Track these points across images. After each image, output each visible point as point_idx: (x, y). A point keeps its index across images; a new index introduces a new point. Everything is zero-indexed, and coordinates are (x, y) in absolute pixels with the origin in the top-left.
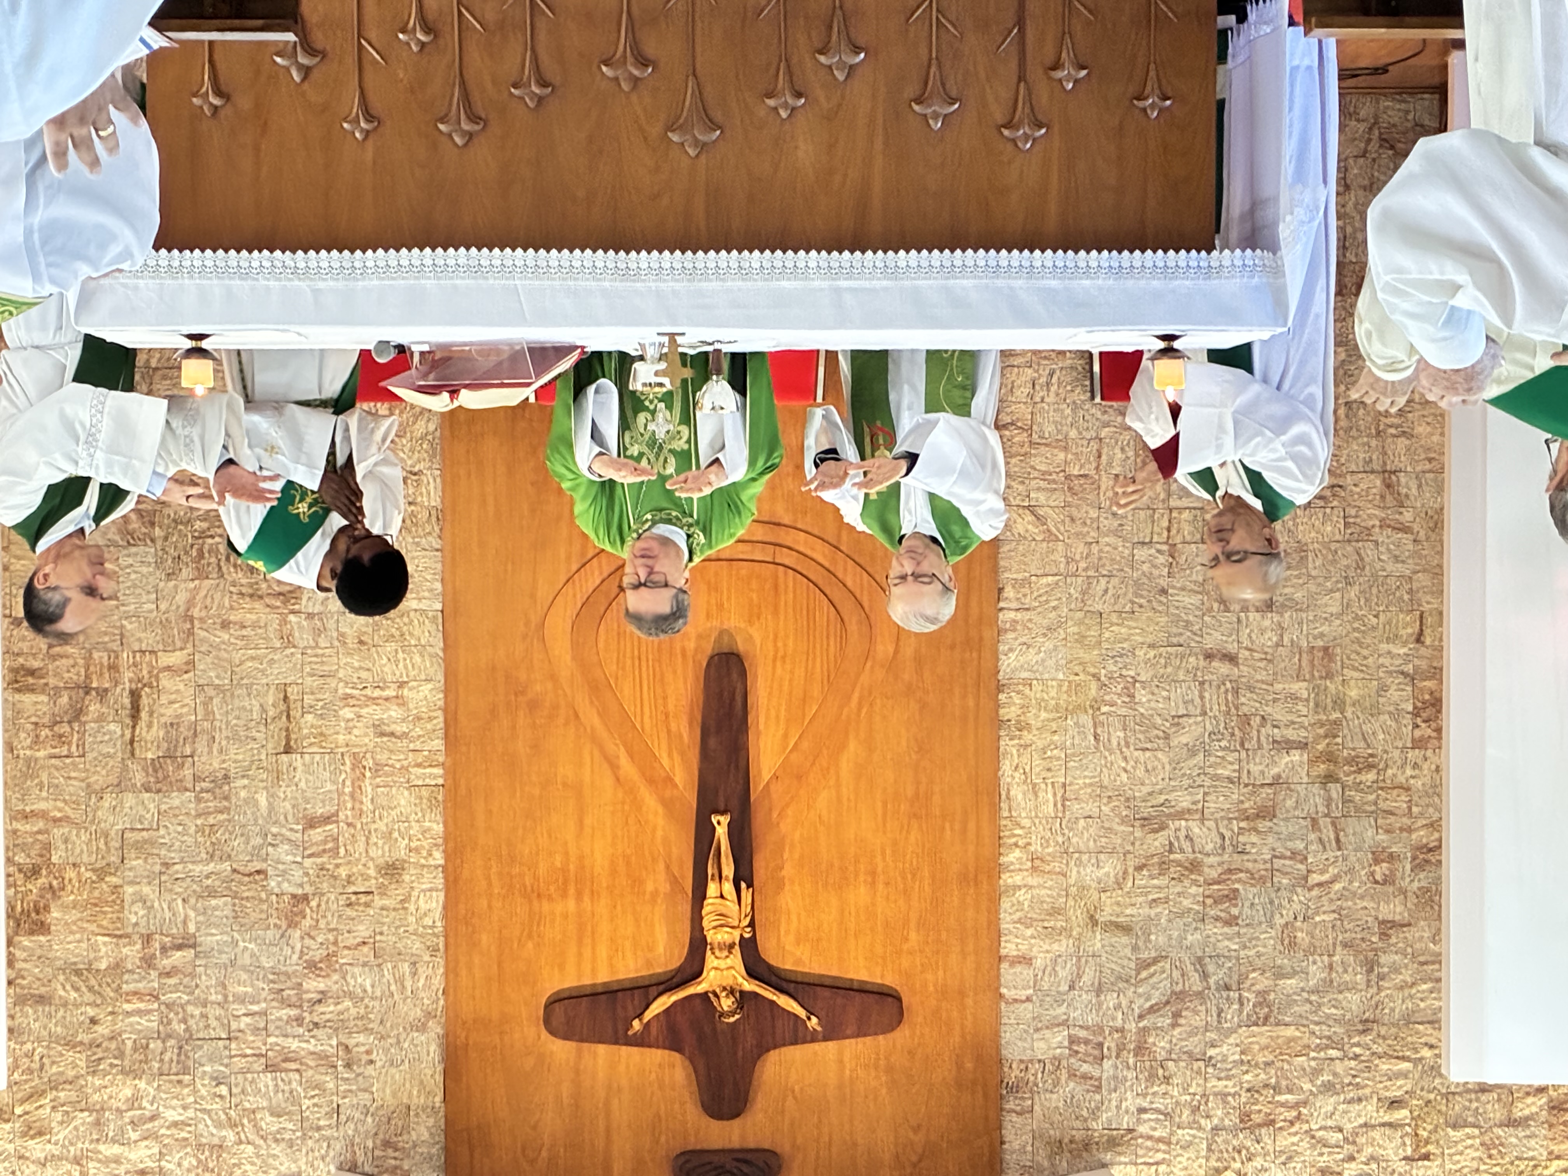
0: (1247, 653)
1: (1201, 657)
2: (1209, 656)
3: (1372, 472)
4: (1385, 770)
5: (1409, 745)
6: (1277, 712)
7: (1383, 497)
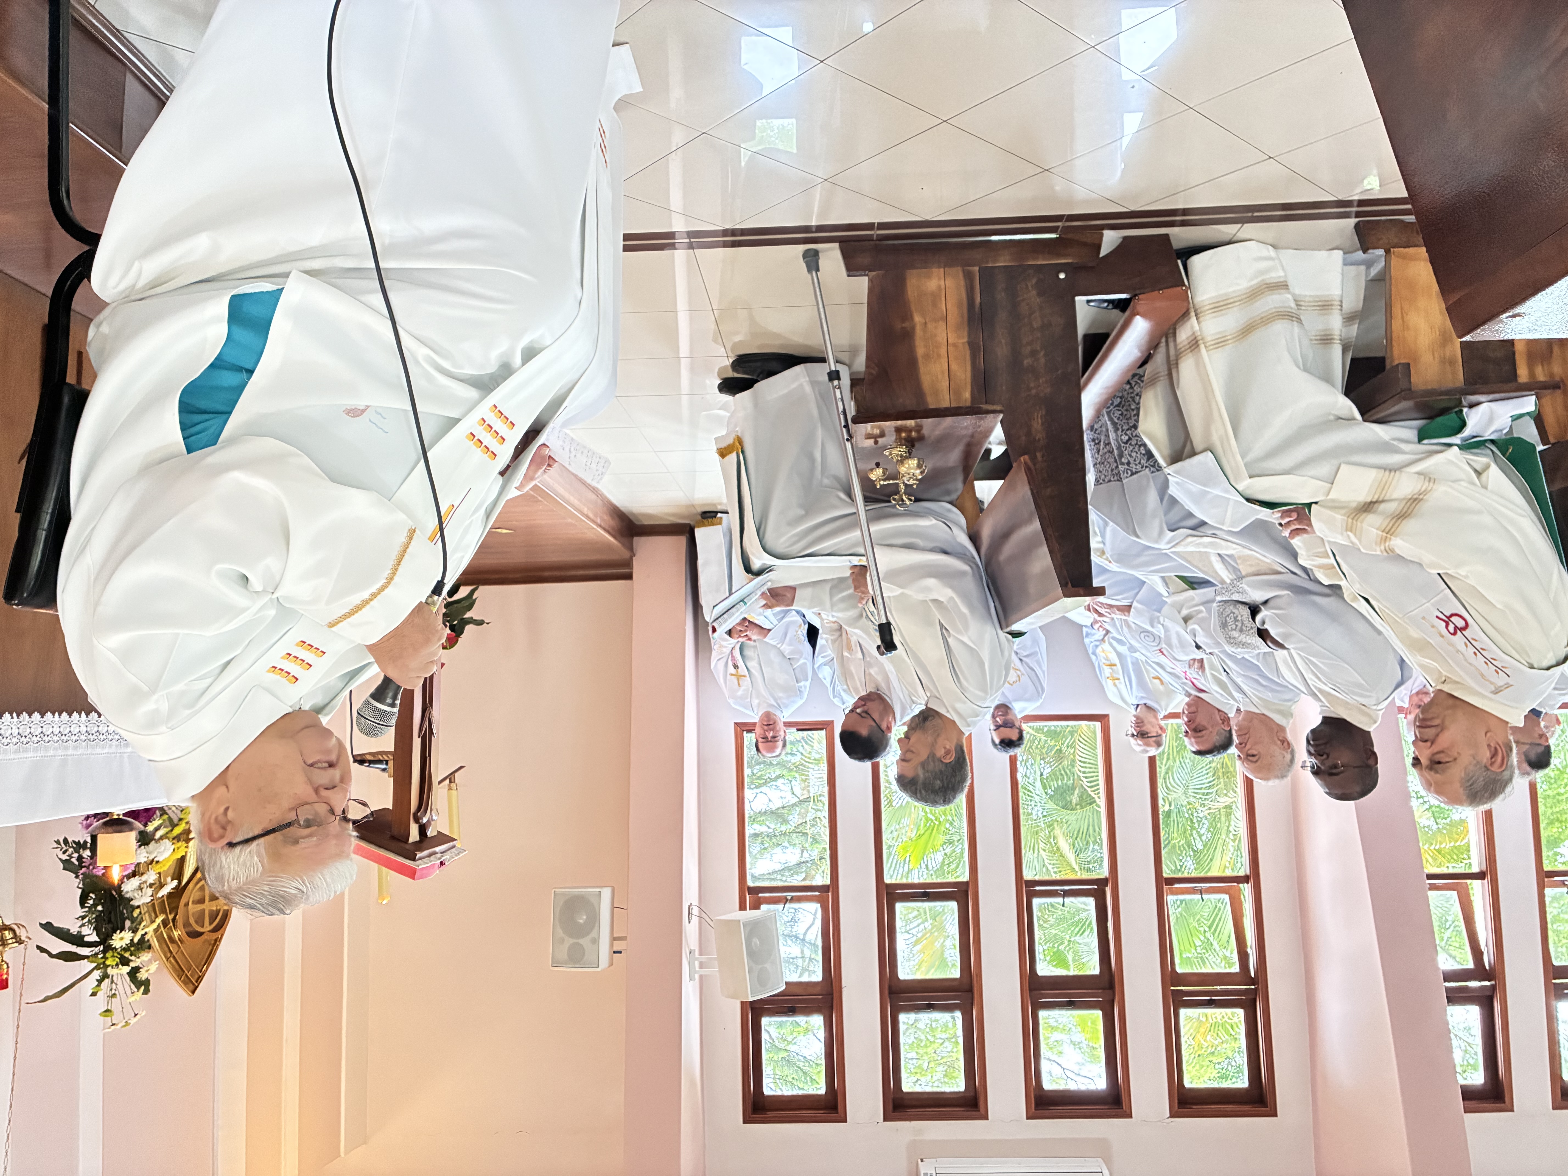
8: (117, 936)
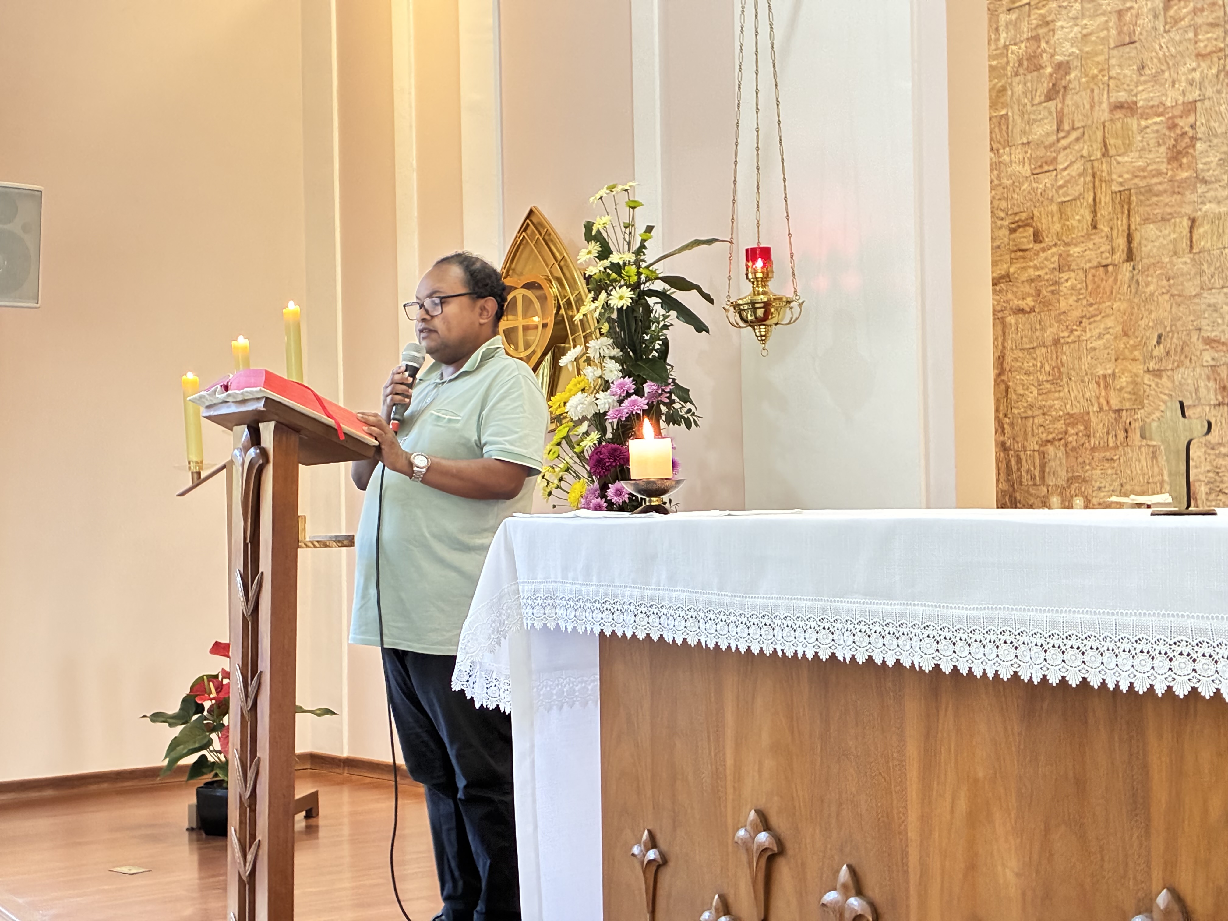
5: (1199, 103)
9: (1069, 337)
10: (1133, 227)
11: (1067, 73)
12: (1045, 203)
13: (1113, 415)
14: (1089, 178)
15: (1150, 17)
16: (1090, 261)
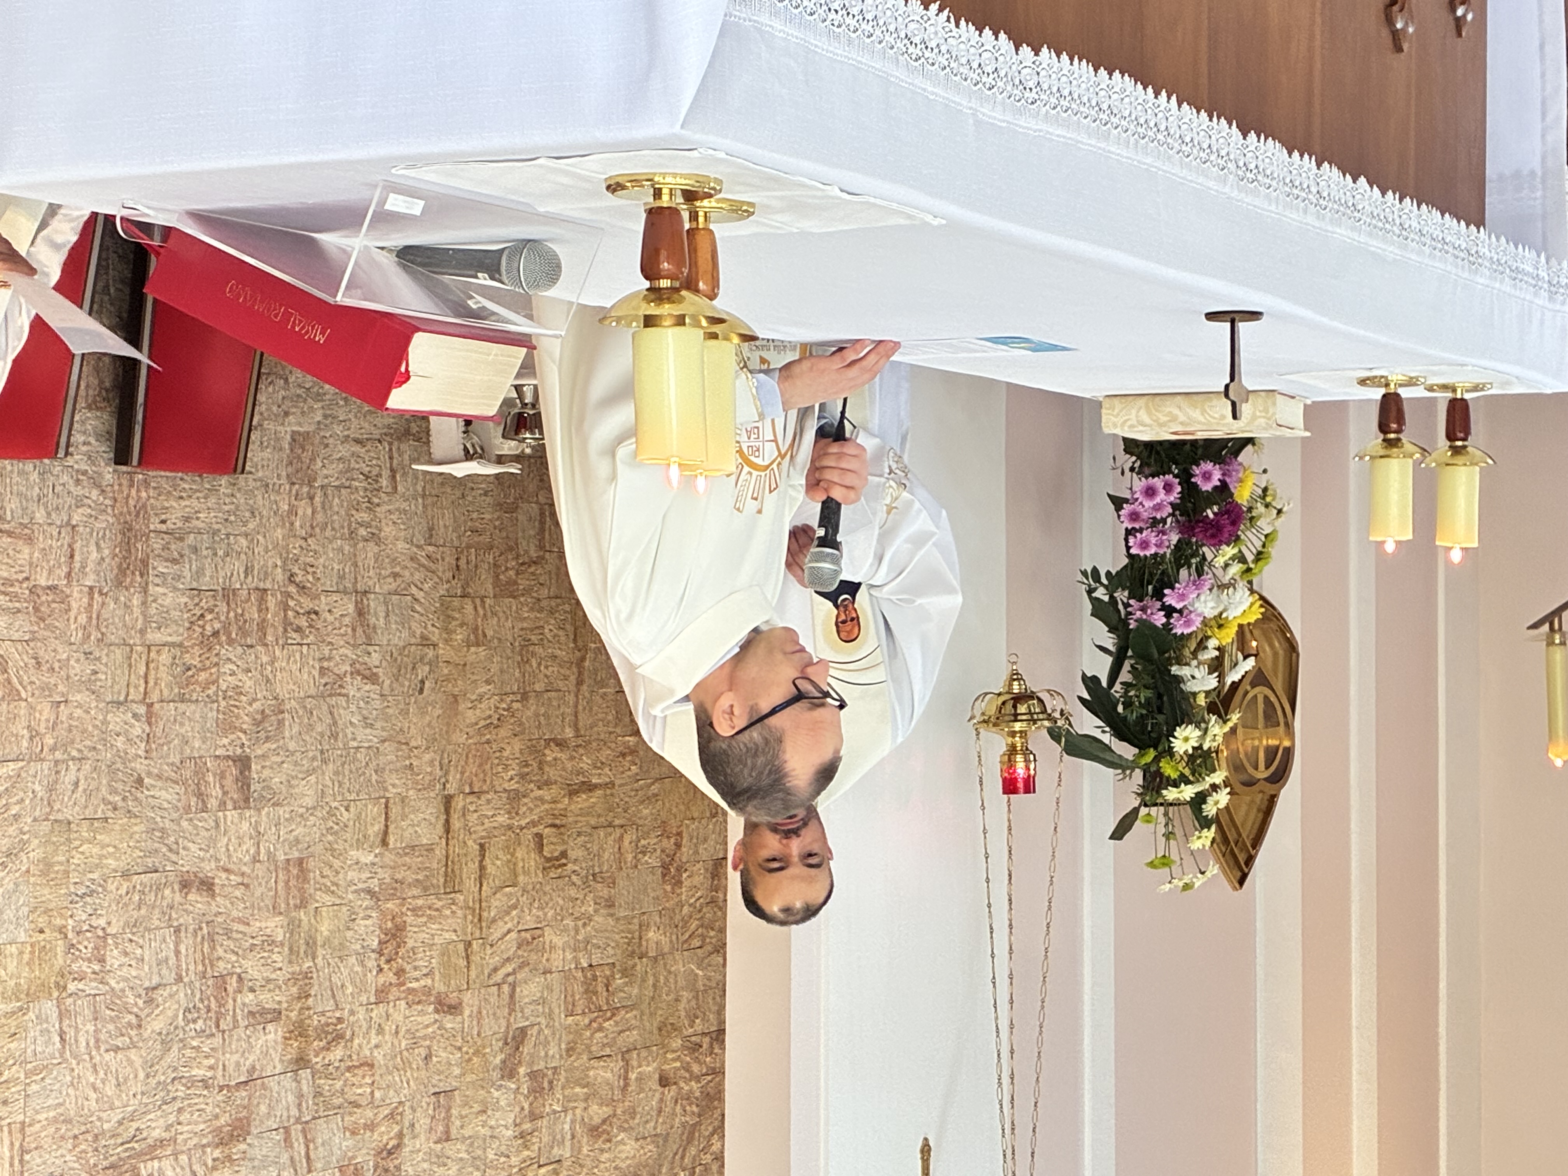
0: (224, 875)
1: (176, 887)
2: (185, 885)
3: (345, 592)
4: (352, 1040)
5: (373, 1000)
6: (252, 968)
7: (354, 630)
8: (1179, 732)
9: (512, 701)
10: (444, 841)
11: (504, 1062)
12: (530, 887)
13: (471, 591)
14: (485, 914)
15: (417, 1126)
16: (489, 801)
